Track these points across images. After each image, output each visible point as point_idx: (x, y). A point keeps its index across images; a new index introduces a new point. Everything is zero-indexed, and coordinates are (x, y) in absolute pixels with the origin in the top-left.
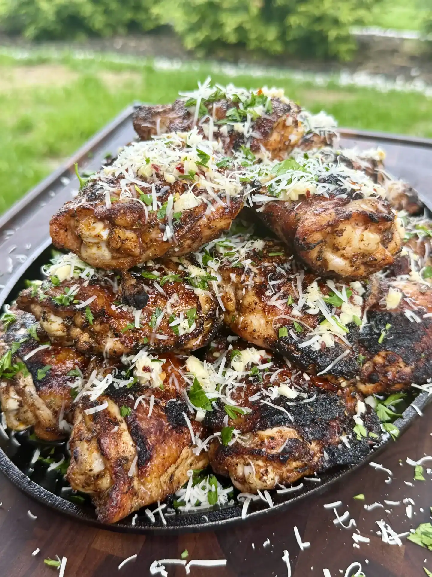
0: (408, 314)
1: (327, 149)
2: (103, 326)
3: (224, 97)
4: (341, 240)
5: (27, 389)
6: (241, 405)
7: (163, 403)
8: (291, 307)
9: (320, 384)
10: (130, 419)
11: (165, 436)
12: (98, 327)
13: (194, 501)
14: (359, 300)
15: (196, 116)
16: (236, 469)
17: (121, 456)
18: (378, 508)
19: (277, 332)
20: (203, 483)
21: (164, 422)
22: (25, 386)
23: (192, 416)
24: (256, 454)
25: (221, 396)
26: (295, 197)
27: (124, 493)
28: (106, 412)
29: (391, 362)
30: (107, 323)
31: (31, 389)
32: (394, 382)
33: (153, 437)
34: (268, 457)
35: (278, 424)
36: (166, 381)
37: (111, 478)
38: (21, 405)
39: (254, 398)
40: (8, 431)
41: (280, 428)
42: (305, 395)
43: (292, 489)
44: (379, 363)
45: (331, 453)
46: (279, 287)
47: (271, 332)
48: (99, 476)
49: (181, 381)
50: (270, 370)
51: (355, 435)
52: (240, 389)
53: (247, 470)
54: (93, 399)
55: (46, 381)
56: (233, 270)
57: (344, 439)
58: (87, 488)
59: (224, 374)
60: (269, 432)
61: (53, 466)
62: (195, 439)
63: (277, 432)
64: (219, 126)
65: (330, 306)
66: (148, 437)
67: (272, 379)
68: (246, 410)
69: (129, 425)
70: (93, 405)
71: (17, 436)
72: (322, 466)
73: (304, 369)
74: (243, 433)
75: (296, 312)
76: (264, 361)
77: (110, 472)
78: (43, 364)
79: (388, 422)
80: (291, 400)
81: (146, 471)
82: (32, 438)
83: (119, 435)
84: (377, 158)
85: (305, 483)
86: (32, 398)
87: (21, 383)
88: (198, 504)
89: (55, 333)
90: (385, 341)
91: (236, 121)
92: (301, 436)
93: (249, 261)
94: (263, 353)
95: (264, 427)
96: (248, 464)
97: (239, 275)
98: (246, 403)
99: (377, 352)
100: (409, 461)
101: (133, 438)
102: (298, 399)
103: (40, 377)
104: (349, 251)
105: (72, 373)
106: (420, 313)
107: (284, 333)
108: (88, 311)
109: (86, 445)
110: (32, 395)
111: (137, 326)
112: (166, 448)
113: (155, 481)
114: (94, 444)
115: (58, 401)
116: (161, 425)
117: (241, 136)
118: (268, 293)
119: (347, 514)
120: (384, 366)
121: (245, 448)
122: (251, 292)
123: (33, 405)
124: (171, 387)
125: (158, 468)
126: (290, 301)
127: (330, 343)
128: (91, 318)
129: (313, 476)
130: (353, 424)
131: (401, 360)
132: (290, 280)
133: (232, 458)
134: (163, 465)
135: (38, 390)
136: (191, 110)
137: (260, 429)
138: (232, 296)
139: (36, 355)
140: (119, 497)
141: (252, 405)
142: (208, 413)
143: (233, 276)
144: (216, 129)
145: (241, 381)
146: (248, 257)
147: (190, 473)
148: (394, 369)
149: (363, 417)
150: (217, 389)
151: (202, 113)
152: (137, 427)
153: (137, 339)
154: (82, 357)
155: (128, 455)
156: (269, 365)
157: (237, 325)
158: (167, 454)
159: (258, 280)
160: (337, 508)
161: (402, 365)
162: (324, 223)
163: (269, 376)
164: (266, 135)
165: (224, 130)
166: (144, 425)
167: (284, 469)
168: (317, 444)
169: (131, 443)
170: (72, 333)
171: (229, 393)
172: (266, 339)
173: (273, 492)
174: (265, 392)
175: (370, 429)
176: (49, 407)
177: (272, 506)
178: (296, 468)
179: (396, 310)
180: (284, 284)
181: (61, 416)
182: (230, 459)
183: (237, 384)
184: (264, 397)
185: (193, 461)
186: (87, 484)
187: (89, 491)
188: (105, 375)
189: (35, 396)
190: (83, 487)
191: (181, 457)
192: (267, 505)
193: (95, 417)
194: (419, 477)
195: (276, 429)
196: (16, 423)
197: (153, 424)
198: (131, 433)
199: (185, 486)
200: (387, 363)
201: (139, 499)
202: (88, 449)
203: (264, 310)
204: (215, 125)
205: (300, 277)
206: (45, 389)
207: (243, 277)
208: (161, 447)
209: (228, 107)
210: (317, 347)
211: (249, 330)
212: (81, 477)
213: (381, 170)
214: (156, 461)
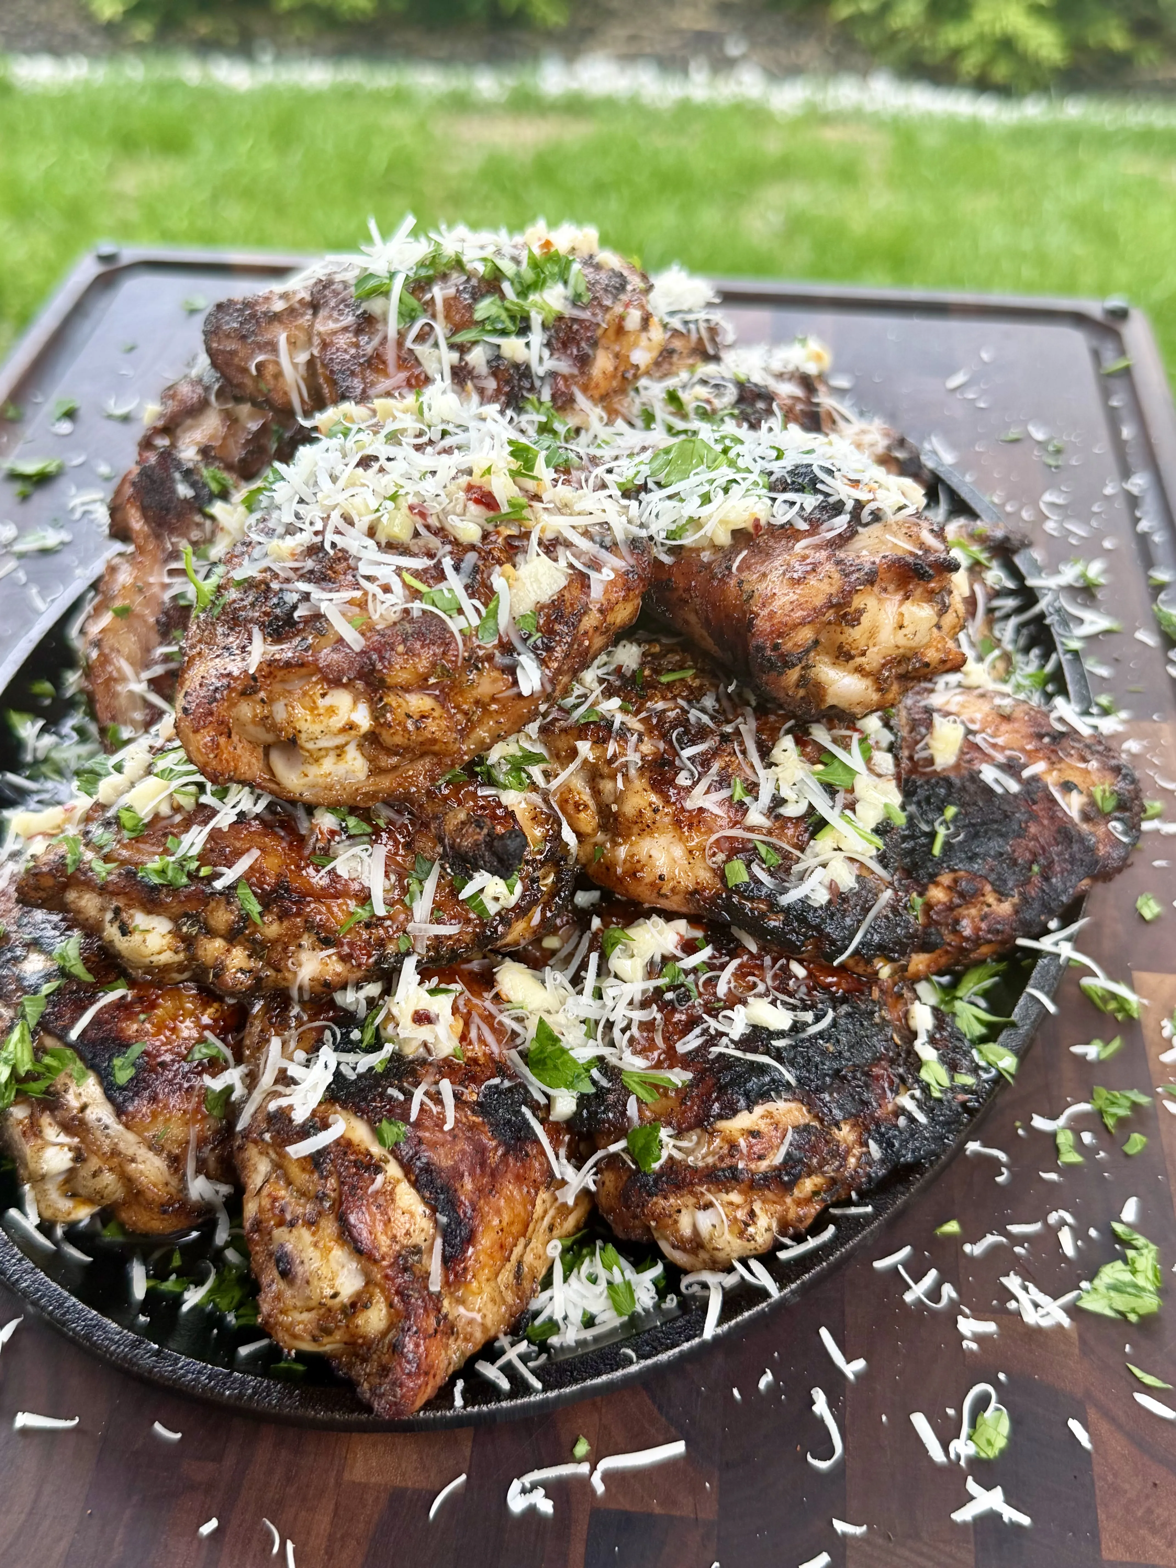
0: (989, 774)
1: (709, 369)
2: (286, 924)
3: (459, 264)
4: (856, 635)
5: (91, 1115)
6: (658, 1065)
7: (472, 1095)
8: (742, 808)
9: (830, 980)
10: (406, 1151)
11: (493, 1175)
12: (272, 929)
13: (576, 1317)
14: (885, 761)
15: (392, 327)
16: (676, 1222)
17: (403, 1247)
18: (995, 1249)
19: (721, 874)
20: (586, 1267)
21: (485, 1141)
22: (84, 1108)
23: (543, 1111)
24: (724, 1179)
25: (606, 1051)
26: (724, 539)
27: (430, 1336)
28: (344, 1145)
29: (967, 897)
30: (298, 914)
31: (100, 1112)
32: (977, 941)
33: (468, 1184)
34: (753, 1180)
35: (764, 1096)
36: (464, 1038)
37: (391, 1305)
38: (79, 1157)
39: (690, 1043)
40: (46, 1227)
41: (770, 1106)
42: (809, 1016)
43: (812, 1243)
44: (939, 902)
45: (886, 1143)
46: (705, 761)
47: (705, 876)
48: (358, 1305)
49: (498, 1031)
50: (710, 966)
51: (926, 1088)
52: (648, 1026)
53: (705, 1221)
54: (300, 1116)
55: (137, 1085)
56: (582, 731)
57: (906, 1101)
58: (326, 1340)
59: (598, 994)
60: (743, 1121)
61: (193, 1297)
62: (563, 1168)
63: (762, 1117)
64: (462, 349)
65: (831, 790)
66: (458, 1186)
67: (722, 989)
68: (679, 1077)
69: (407, 1167)
70: (305, 1132)
71: (74, 1235)
72: (868, 1175)
73: (791, 951)
74: (679, 1135)
75: (756, 817)
76: (690, 947)
77: (383, 1291)
78: (122, 1044)
79: (983, 1040)
80: (781, 1034)
81: (465, 1269)
82: (110, 1235)
83: (389, 1195)
85: (834, 1220)
86: (107, 1136)
87: (72, 1101)
88: (589, 1322)
89: (155, 959)
90: (948, 846)
91: (504, 333)
92: (816, 1117)
93: (615, 702)
94: (681, 925)
95: (731, 1111)
96: (708, 1206)
97: (600, 742)
98: (672, 1059)
99: (933, 879)
100: (1039, 1122)
101: (423, 1198)
102: (797, 1027)
103: (123, 1076)
104: (873, 659)
105: (200, 1053)
106: (1011, 768)
107: (738, 873)
108: (244, 892)
109: (306, 1235)
110: (107, 1127)
111: (380, 910)
112: (502, 1202)
113: (487, 1290)
114: (329, 1227)
115: (176, 1131)
116: (481, 1150)
117: (523, 371)
118: (683, 779)
119: (932, 1275)
120: (950, 908)
121: (695, 1170)
122: (639, 784)
123: (115, 1153)
124: (477, 1050)
125: (491, 1256)
126: (739, 793)
127: (847, 880)
128: (254, 907)
129: (849, 1203)
130: (917, 1064)
131: (988, 888)
132: (725, 738)
133: (665, 1198)
134: (502, 1247)
135: (119, 1111)
136: (376, 306)
137: (720, 1117)
138: (586, 796)
139: (96, 1021)
140: (422, 1349)
141: (686, 1061)
142: (583, 1100)
143: (584, 748)
144: (455, 356)
145: (644, 1005)
146: (609, 693)
147: (554, 1249)
148: (973, 911)
149: (932, 1041)
150: (590, 1035)
151: (408, 316)
152: (428, 1169)
153: (381, 944)
154: (216, 1005)
155: (418, 1239)
156: (706, 953)
157: (609, 867)
158: (506, 1218)
159: (647, 747)
160: (906, 1264)
161: (991, 899)
162: (819, 601)
163: (712, 982)
164: (584, 362)
165: (477, 357)
166: (443, 1159)
167: (788, 1200)
168: (853, 1126)
169: (420, 1208)
170: (201, 953)
171: (621, 1040)
172: (694, 893)
173: (768, 1259)
174: (713, 1024)
175: (953, 1067)
176: (155, 1147)
177: (775, 1293)
178: (815, 1193)
179: (957, 766)
180: (715, 753)
181: (190, 1166)
182: (662, 1202)
183: (638, 1016)
184: (714, 1038)
185: (554, 1218)
186: (321, 1330)
187: (329, 1345)
188: (314, 1049)
189: (116, 1128)
190: (315, 1339)
191: (535, 1216)
192: (764, 1294)
193: (315, 1160)
194: (1070, 1157)
195: (759, 1110)
196: (65, 1205)
197: (463, 1152)
198: (415, 1184)
199: (547, 1283)
200: (957, 901)
201: (459, 1342)
202: (316, 1245)
203: (677, 823)
204: (452, 346)
205: (748, 727)
206: (140, 1106)
207: (612, 747)
208: (488, 1203)
209: (477, 295)
210: (821, 897)
211: (647, 876)
212: (306, 1316)
213: (825, 400)
214: (485, 1241)
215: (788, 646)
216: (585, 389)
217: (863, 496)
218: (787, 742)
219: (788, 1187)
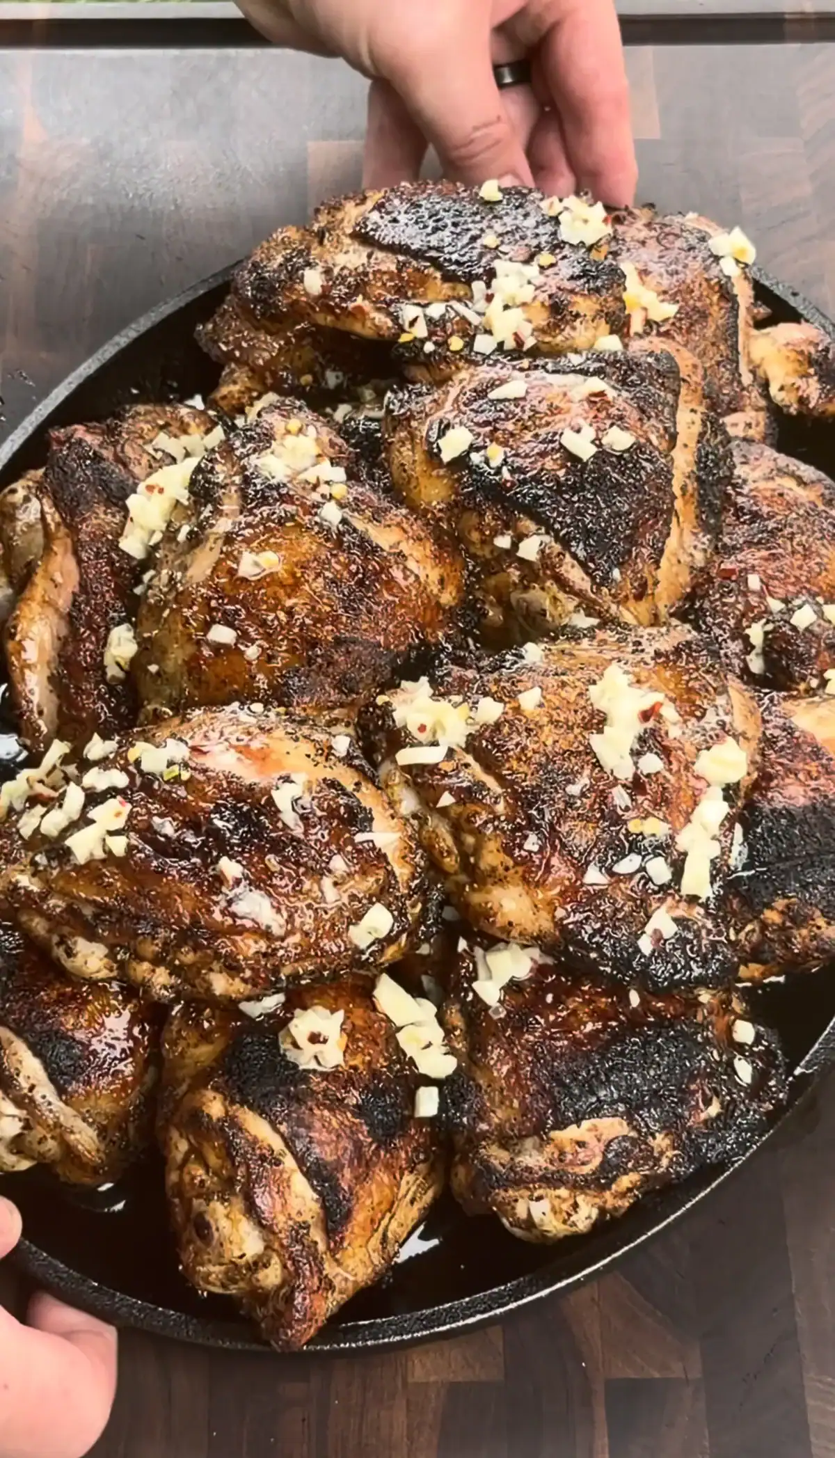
2: (199, 953)
5: (37, 1095)
7: (352, 1100)
8: (582, 868)
9: (660, 1004)
10: (300, 1147)
11: (367, 1165)
12: (188, 957)
16: (513, 1208)
17: (296, 1223)
19: (560, 925)
21: (362, 1138)
22: (32, 1088)
23: (410, 1111)
24: (552, 1180)
27: (314, 1292)
28: (251, 1141)
29: (798, 919)
30: (209, 948)
31: (45, 1091)
32: (807, 957)
33: (347, 1173)
34: (576, 1181)
35: (591, 1113)
36: (348, 1050)
37: (285, 1267)
38: (27, 1126)
41: (593, 1121)
44: (774, 924)
45: (694, 1149)
47: (547, 925)
48: (259, 1263)
53: (537, 1209)
55: (75, 1070)
57: (716, 1111)
58: (232, 1287)
60: (572, 1133)
63: (589, 1130)
66: (339, 1176)
69: (300, 1161)
72: (677, 1173)
74: (520, 1139)
76: (542, 971)
77: (279, 1255)
78: (62, 1036)
81: (342, 1239)
83: (286, 1182)
86: (51, 1111)
87: (23, 1083)
89: (94, 976)
92: (634, 1128)
94: (535, 952)
95: (561, 1125)
96: (539, 1198)
99: (768, 904)
101: (312, 1186)
109: (220, 1207)
110: (50, 1104)
112: (374, 1187)
113: (361, 1253)
114: (238, 1204)
115: (105, 1105)
116: (358, 1145)
120: (782, 928)
121: (530, 1172)
122: (495, 844)
123: (58, 1125)
124: (357, 1059)
125: (364, 1229)
127: (670, 928)
131: (818, 913)
133: (506, 1191)
134: (372, 1221)
135: (61, 1091)
137: (554, 1128)
140: (308, 1301)
148: (804, 932)
152: (317, 1163)
154: (135, 1001)
155: (307, 1217)
158: (376, 1200)
159: (503, 809)
161: (821, 922)
166: (328, 1155)
167: (607, 1194)
168: (667, 1135)
169: (311, 1193)
170: (132, 972)
176: (88, 1120)
178: (630, 1190)
182: (503, 1193)
185: (415, 1193)
186: (229, 1279)
187: (233, 1290)
189: (58, 1104)
190: (224, 1286)
191: (400, 1196)
195: (586, 1124)
196: (8, 1158)
197: (346, 1149)
198: (307, 1174)
200: (788, 924)
201: (336, 1294)
202: (227, 1216)
203: (525, 881)
206: (76, 1087)
208: (362, 1188)
210: (646, 948)
211: (499, 921)
212: (217, 1269)
214: (360, 1217)
219: (607, 1187)
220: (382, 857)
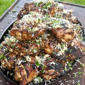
0: (75, 47)
4: (64, 37)
5: (6, 61)
6: (45, 65)
7: (31, 65)
8: (55, 48)
9: (59, 61)
10: (26, 68)
11: (32, 71)
12: (19, 51)
13: (36, 81)
14: (67, 46)
15: (37, 7)
18: (68, 82)
19: (52, 52)
20: (38, 78)
23: (36, 67)
24: (48, 74)
25: (42, 63)
26: (56, 28)
27: (25, 82)
28: (21, 67)
29: (72, 56)
30: (21, 51)
31: (7, 61)
32: (72, 59)
33: (30, 71)
35: (52, 69)
36: (32, 61)
37: (23, 79)
38: (5, 64)
39: (48, 64)
40: (2, 68)
42: (57, 64)
43: (54, 80)
44: (70, 56)
45: (61, 74)
46: (53, 44)
47: (51, 52)
48: (20, 78)
49: (34, 60)
50: (50, 59)
51: (65, 70)
52: (45, 62)
53: (46, 77)
54: (19, 65)
55: (10, 60)
56: (44, 40)
57: (63, 71)
59: (42, 59)
60: (50, 70)
61: (11, 74)
62: (37, 71)
64: (42, 9)
65: (62, 47)
67: (51, 60)
68: (46, 66)
69: (25, 69)
70: (19, 66)
71: (4, 68)
72: (59, 76)
73: (56, 59)
74: (45, 70)
75: (56, 49)
76: (49, 57)
78: (9, 57)
79: (71, 67)
80: (54, 65)
81: (28, 77)
82: (7, 69)
83: (24, 71)
84: (71, 12)
85: (56, 78)
87: (5, 60)
88: (37, 82)
90: (71, 52)
91: (45, 9)
92: (56, 71)
93: (47, 38)
94: (49, 55)
95: (49, 70)
97: (45, 41)
98: (46, 65)
99: (69, 54)
100: (74, 73)
102: (55, 64)
103: (8, 59)
104: (66, 39)
105: (14, 58)
106: (77, 47)
107: (53, 53)
108: (18, 48)
109: (18, 73)
111: (27, 51)
112: (32, 73)
113: (30, 79)
115: (12, 63)
116: (31, 69)
117: (46, 12)
118: (51, 45)
119: (63, 83)
121: (46, 73)
122: (48, 45)
123: (7, 64)
124: (33, 62)
126: (55, 47)
127: (61, 54)
129: (57, 77)
130: (64, 68)
132: (54, 42)
133: (44, 75)
135: (8, 61)
136: (36, 5)
138: (44, 45)
139: (7, 55)
141: (47, 65)
142: (39, 67)
143: (44, 41)
144: (41, 10)
145: (45, 60)
146: (47, 37)
147: (36, 76)
149: (66, 67)
150: (41, 62)
151: (38, 6)
152: (27, 70)
153: (27, 54)
155: (25, 75)
156: (50, 58)
157: (44, 50)
159: (49, 42)
160: (61, 82)
161: (74, 56)
162: (62, 35)
163: (50, 60)
164: (51, 11)
165: (43, 10)
166: (28, 69)
168: (58, 72)
169: (26, 73)
170: (14, 52)
171: (43, 63)
173: (50, 80)
174: (50, 63)
175: (67, 69)
176: (10, 64)
177: (50, 83)
179: (73, 46)
180: (54, 43)
181: (12, 66)
183: (45, 61)
184: (49, 64)
186: (18, 79)
188: (21, 60)
189: (8, 62)
191: (35, 74)
193: (19, 68)
194: (75, 76)
196: (4, 66)
198: (26, 71)
199: (35, 78)
201: (27, 82)
203: (50, 48)
205: (56, 42)
206: (9, 61)
207: (46, 42)
209: (43, 5)
210: (59, 55)
211: (47, 51)
214: (30, 75)
215: (59, 38)
216: (50, 13)
217: (68, 27)
218: (59, 44)
219: (53, 76)
220: (37, 46)
